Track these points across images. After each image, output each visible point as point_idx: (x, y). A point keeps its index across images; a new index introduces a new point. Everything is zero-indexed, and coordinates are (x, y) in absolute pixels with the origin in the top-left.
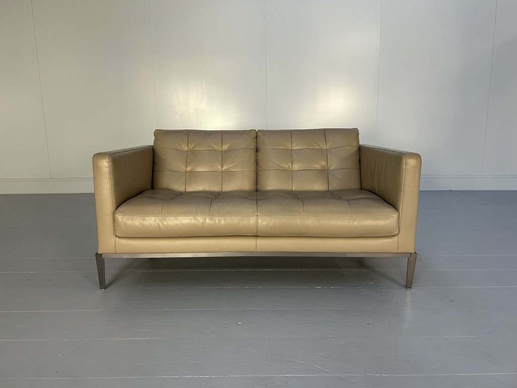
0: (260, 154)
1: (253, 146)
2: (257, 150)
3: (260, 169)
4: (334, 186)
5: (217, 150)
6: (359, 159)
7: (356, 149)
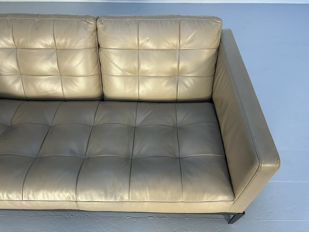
0: (102, 54)
1: (93, 45)
5: (50, 48)
6: (215, 63)
7: (214, 51)
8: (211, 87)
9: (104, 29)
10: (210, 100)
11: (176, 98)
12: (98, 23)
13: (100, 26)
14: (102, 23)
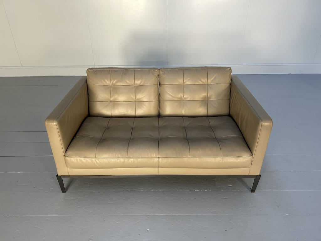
0: (161, 88)
1: (156, 83)
2: (159, 85)
3: (161, 99)
4: (212, 112)
5: (131, 85)
6: (229, 92)
7: (228, 85)
8: (228, 107)
9: (164, 74)
10: (229, 115)
11: (207, 114)
12: (160, 71)
13: (161, 73)
14: (162, 71)
